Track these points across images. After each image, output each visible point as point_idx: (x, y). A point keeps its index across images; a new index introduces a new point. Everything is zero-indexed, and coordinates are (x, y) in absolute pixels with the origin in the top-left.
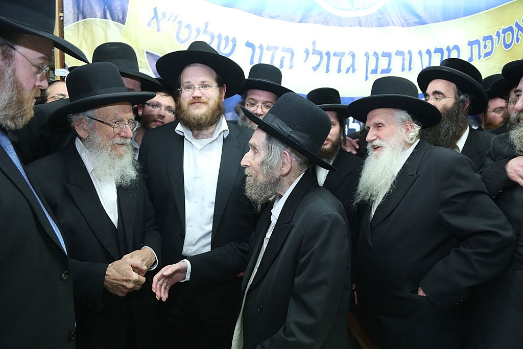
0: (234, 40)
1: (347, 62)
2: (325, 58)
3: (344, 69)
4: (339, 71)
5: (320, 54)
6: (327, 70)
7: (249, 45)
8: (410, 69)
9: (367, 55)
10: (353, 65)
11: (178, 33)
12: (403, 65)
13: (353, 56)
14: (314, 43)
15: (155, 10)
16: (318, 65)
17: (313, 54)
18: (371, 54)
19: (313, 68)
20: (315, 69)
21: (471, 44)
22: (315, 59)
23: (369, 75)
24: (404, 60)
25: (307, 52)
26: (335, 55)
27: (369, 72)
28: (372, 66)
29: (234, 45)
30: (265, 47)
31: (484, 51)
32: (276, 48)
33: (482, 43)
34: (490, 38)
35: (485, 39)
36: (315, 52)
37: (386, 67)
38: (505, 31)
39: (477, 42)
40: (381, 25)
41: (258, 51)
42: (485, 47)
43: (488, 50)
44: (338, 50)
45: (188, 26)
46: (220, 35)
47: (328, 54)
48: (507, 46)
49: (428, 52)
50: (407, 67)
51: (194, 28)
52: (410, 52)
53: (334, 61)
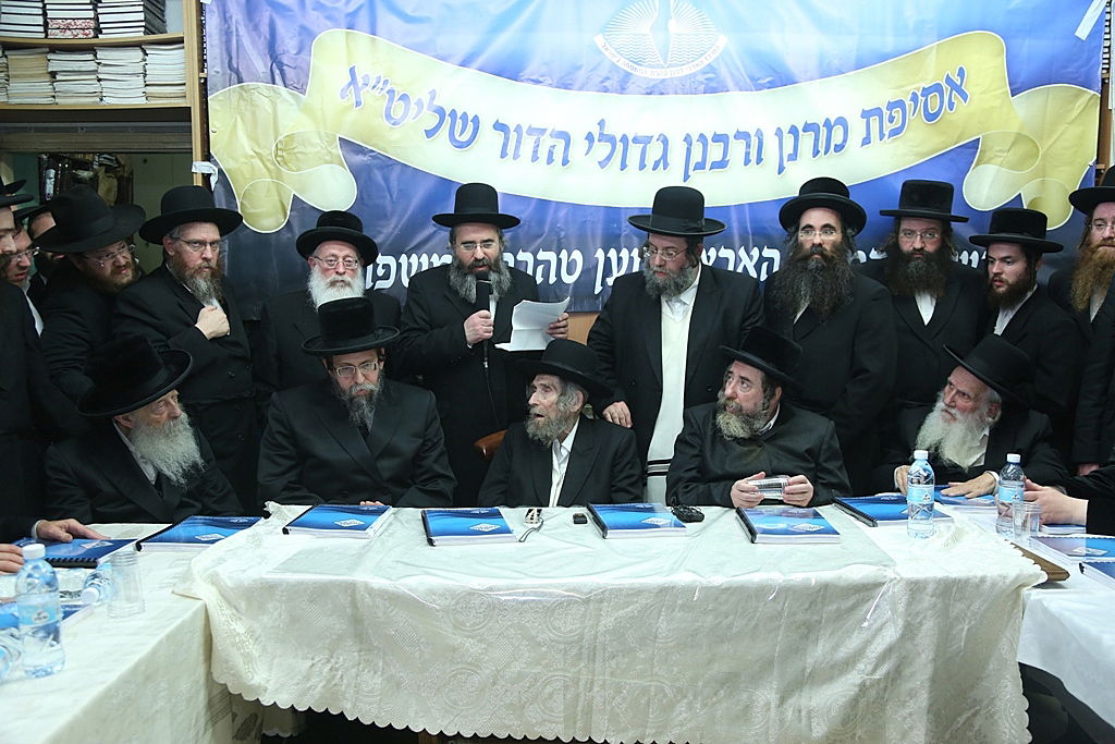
0: (476, 120)
1: (655, 151)
2: (620, 146)
3: (650, 163)
4: (642, 166)
5: (611, 140)
6: (623, 166)
7: (499, 126)
8: (759, 160)
9: (688, 139)
10: (664, 156)
11: (388, 109)
12: (747, 154)
13: (665, 142)
14: (601, 124)
15: (352, 71)
16: (609, 158)
17: (599, 141)
18: (695, 137)
19: (599, 163)
20: (602, 164)
21: (866, 114)
22: (602, 150)
23: (691, 172)
24: (748, 146)
25: (590, 137)
26: (635, 140)
27: (691, 167)
28: (696, 157)
29: (476, 129)
30: (525, 129)
31: (888, 127)
32: (543, 131)
33: (886, 113)
34: (900, 104)
35: (891, 106)
36: (603, 137)
37: (719, 158)
38: (926, 92)
39: (878, 111)
40: (714, 91)
41: (513, 136)
42: (891, 120)
43: (898, 123)
44: (641, 133)
45: (404, 97)
46: (454, 111)
47: (624, 139)
48: (931, 117)
49: (794, 130)
50: (753, 156)
51: (413, 100)
52: (759, 134)
53: (635, 151)
